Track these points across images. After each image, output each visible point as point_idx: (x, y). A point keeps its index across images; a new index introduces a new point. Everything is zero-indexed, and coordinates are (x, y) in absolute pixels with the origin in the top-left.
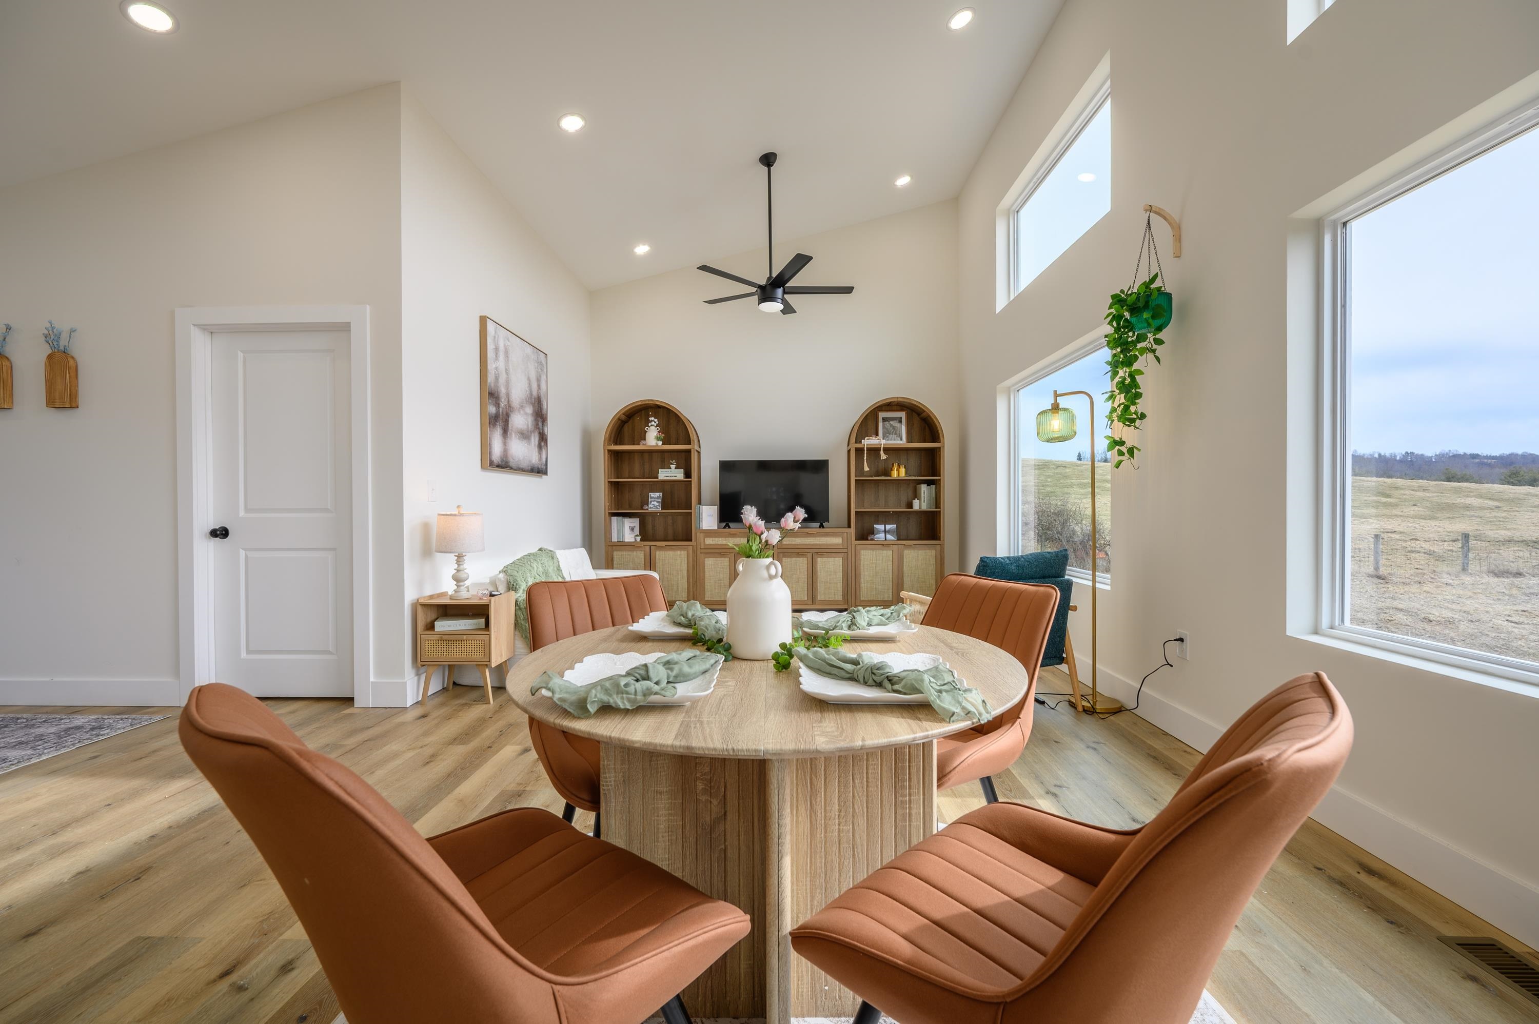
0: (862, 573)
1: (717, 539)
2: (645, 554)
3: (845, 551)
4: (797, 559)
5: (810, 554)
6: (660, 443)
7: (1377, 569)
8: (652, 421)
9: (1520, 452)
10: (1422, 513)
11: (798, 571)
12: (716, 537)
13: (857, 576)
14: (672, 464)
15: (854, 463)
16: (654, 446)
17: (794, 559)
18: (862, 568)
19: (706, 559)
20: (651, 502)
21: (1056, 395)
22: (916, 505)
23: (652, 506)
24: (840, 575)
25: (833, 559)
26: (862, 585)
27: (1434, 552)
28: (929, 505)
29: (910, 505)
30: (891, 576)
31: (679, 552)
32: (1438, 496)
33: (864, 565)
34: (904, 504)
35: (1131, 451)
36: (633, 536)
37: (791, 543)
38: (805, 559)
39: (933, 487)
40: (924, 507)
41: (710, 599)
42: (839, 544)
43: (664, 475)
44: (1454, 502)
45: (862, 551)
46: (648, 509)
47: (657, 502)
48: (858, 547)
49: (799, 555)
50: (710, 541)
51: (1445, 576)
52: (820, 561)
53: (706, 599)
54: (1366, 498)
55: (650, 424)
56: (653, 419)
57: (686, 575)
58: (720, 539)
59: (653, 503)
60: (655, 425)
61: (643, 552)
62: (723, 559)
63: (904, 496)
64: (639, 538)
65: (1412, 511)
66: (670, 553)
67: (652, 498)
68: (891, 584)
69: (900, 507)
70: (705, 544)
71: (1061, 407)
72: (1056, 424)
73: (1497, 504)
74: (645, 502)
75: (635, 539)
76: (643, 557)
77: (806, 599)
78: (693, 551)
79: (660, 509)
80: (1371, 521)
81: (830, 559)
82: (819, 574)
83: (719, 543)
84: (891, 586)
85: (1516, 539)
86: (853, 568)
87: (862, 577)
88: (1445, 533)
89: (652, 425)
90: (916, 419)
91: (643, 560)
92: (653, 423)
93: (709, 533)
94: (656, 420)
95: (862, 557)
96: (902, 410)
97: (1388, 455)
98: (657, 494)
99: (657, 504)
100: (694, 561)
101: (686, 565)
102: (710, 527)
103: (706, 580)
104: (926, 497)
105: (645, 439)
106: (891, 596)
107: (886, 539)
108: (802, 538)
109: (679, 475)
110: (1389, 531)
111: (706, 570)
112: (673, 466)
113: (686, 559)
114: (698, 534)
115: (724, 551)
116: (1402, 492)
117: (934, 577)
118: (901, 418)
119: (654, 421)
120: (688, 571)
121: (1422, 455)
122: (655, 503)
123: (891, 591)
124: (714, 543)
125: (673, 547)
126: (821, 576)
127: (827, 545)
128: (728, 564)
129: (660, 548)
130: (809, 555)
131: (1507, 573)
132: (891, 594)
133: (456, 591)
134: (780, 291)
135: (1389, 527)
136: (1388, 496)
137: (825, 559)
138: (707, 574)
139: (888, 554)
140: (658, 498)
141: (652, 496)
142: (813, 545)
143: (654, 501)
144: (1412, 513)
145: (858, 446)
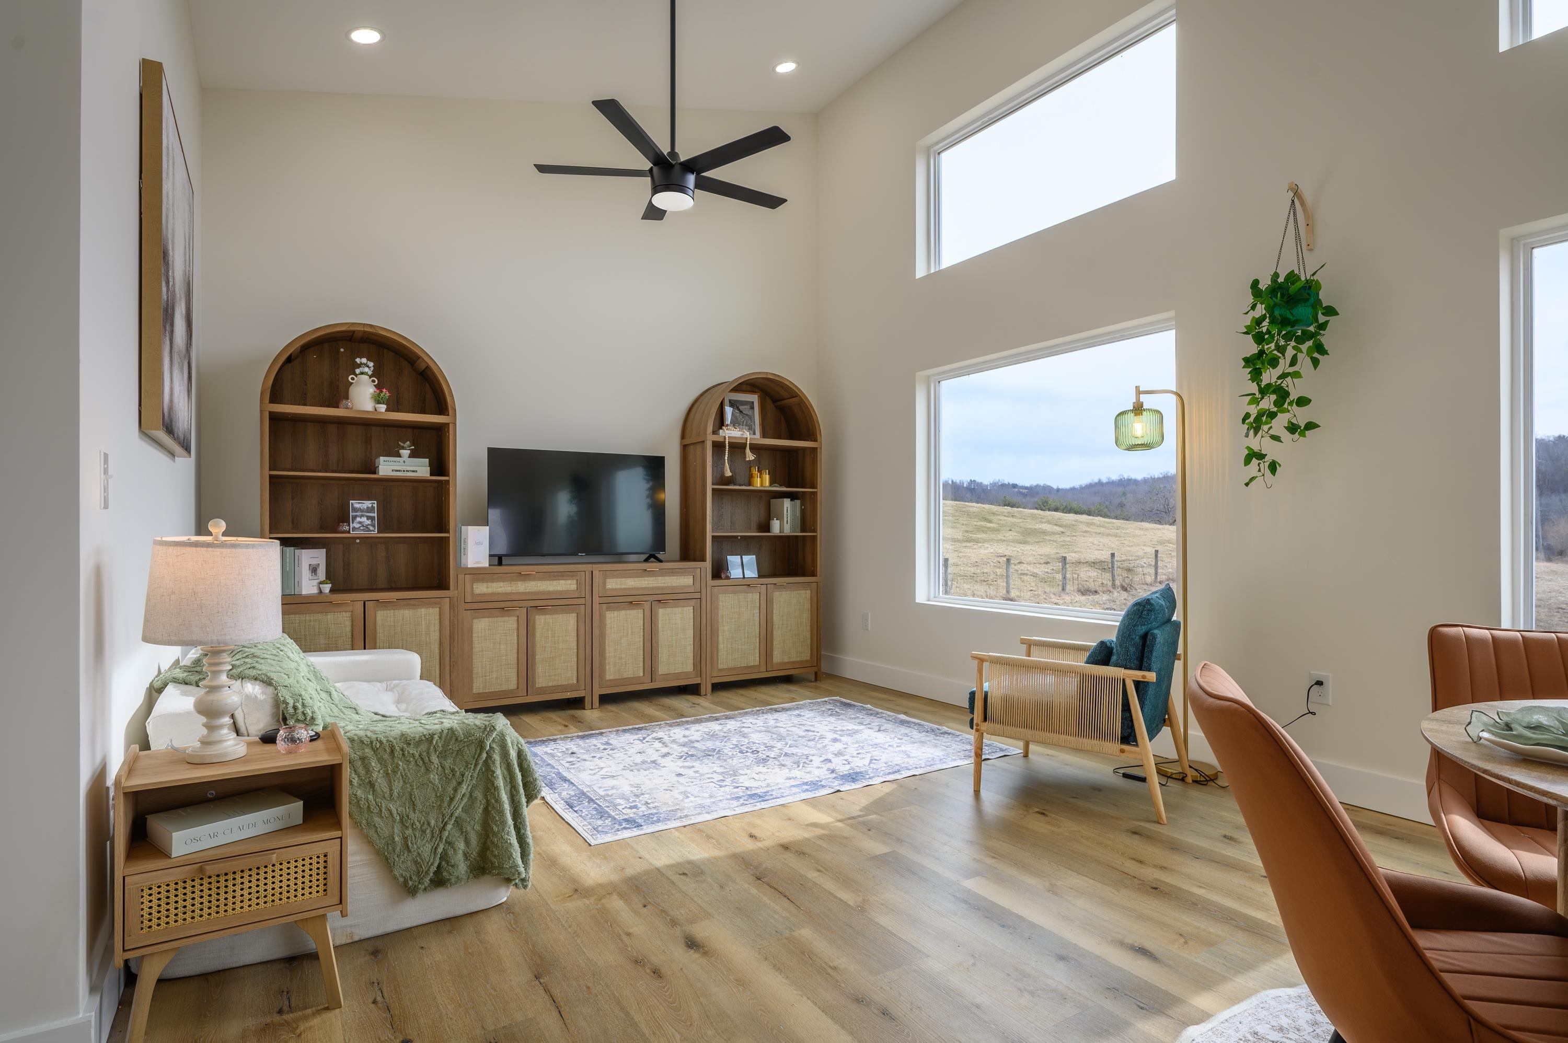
0: (721, 628)
1: (495, 585)
2: (352, 616)
3: (698, 595)
4: (628, 612)
5: (649, 603)
6: (382, 408)
7: (1008, 592)
8: (360, 365)
9: (1042, 484)
10: (1017, 538)
11: (630, 631)
12: (493, 581)
13: (714, 632)
14: (403, 448)
15: (711, 464)
16: (368, 412)
17: (623, 612)
18: (720, 621)
19: (475, 621)
20: (355, 517)
21: (1139, 392)
22: (776, 527)
23: (357, 526)
24: (690, 633)
25: (680, 609)
26: (721, 646)
27: (1037, 574)
28: (793, 528)
29: (766, 527)
30: (757, 631)
31: (423, 611)
32: (1022, 522)
33: (722, 616)
34: (755, 526)
35: (1273, 467)
36: (315, 582)
37: (619, 587)
38: (641, 611)
39: (798, 502)
40: (787, 531)
41: (481, 691)
42: (688, 586)
43: (387, 467)
44: (1035, 527)
45: (720, 595)
46: (349, 532)
47: (368, 518)
48: (716, 589)
49: (631, 604)
50: (482, 588)
51: (1053, 596)
52: (663, 613)
53: (475, 691)
54: (975, 523)
55: (358, 371)
56: (364, 360)
57: (437, 651)
58: (502, 584)
59: (358, 519)
60: (370, 373)
61: (348, 614)
62: (507, 618)
63: (756, 513)
64: (327, 588)
65: (1010, 535)
66: (406, 614)
67: (355, 510)
68: (758, 641)
69: (750, 530)
70: (473, 594)
71: (1145, 407)
72: (1139, 428)
73: (1061, 529)
74: (344, 517)
75: (320, 589)
76: (348, 623)
77: (641, 674)
78: (452, 607)
79: (374, 532)
80: (986, 545)
81: (677, 609)
82: (660, 633)
83: (500, 590)
84: (758, 644)
85: (1082, 561)
86: (709, 623)
87: (720, 634)
88: (1039, 556)
89: (362, 373)
90: (770, 406)
91: (349, 629)
92: (366, 369)
93: (478, 574)
94: (371, 364)
95: (721, 604)
96: (753, 392)
97: (958, 482)
98: (367, 504)
99: (369, 522)
100: (452, 624)
101: (437, 634)
102: (477, 563)
103: (474, 657)
104: (789, 518)
105: (347, 398)
106: (758, 659)
107: (744, 577)
108: (636, 579)
109: (420, 469)
110: (1001, 555)
111: (475, 640)
112: (405, 453)
113: (437, 622)
114: (461, 577)
115: (508, 604)
116: (999, 517)
117: (809, 628)
118: (753, 402)
119: (366, 365)
120: (441, 643)
121: (981, 483)
122: (364, 519)
123: (757, 651)
124: (490, 590)
125: (412, 602)
126: (664, 636)
127: (673, 588)
128: (515, 626)
129: (386, 604)
130: (647, 606)
131: (1088, 591)
132: (757, 655)
133: (205, 743)
134: (691, 179)
135: (1001, 552)
136: (990, 522)
137: (669, 610)
138: (477, 647)
139: (753, 597)
140: (371, 510)
141: (357, 506)
142: (653, 588)
143: (361, 516)
144: (1011, 538)
145: (716, 438)
